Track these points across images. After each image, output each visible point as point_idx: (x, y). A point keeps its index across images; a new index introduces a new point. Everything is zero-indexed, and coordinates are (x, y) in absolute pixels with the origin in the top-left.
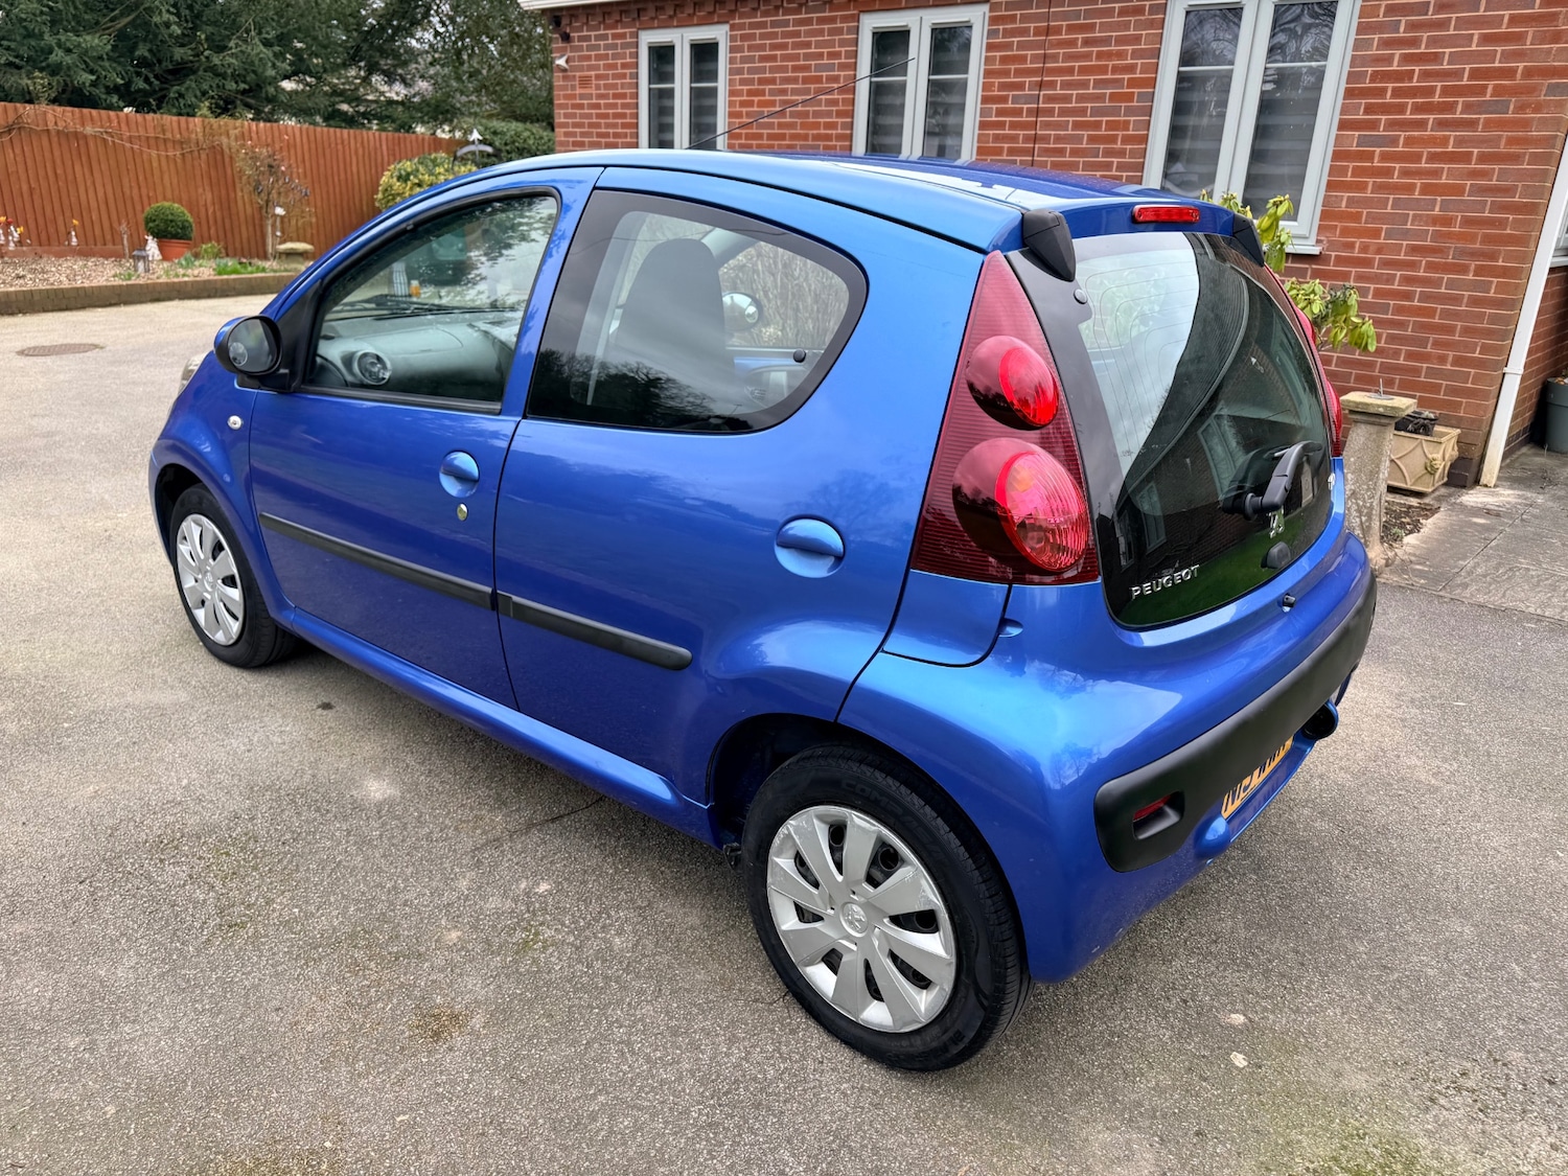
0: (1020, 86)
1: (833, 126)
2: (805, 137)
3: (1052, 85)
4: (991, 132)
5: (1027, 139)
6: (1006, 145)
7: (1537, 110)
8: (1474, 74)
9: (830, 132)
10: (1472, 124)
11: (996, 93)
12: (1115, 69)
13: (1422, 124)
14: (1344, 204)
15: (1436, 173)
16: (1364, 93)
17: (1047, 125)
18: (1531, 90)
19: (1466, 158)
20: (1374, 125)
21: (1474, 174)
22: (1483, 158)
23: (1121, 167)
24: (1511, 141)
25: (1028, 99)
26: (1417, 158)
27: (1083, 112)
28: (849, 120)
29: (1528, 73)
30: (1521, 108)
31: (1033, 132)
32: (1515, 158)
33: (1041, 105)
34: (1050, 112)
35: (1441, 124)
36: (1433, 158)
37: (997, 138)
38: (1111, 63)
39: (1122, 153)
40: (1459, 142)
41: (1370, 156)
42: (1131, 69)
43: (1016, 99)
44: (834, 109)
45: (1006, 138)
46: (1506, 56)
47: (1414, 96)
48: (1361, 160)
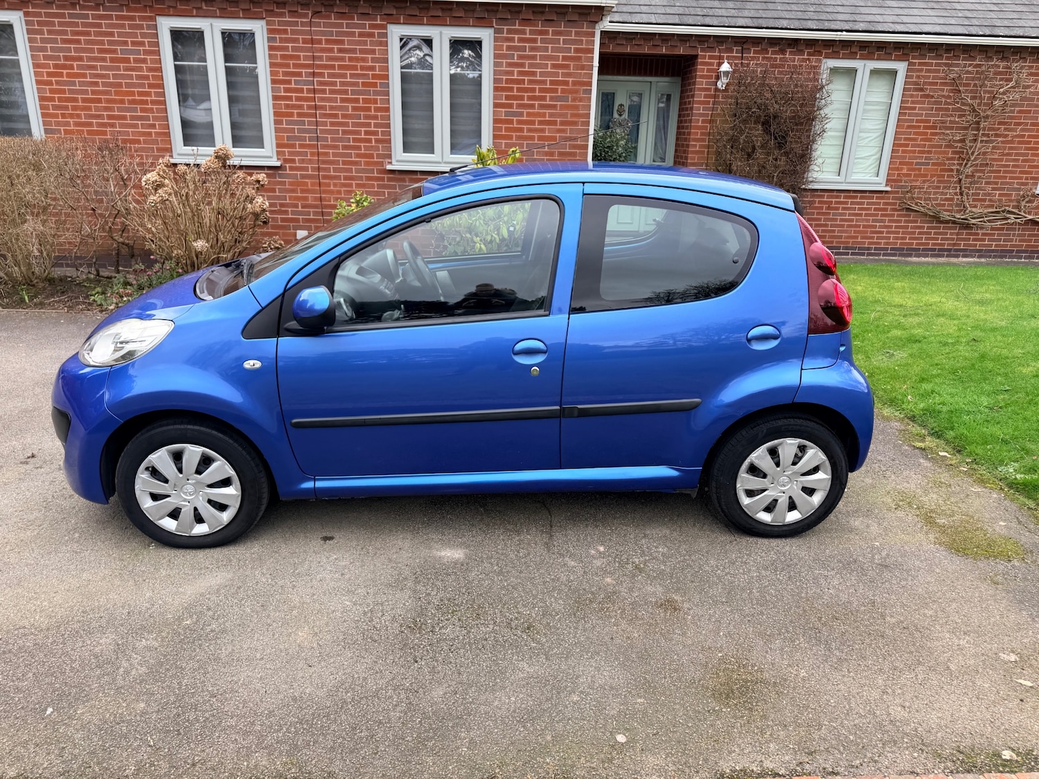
0: (299, 74)
1: (148, 94)
2: (122, 102)
3: (322, 75)
4: (283, 102)
5: (309, 107)
6: (295, 111)
7: (580, 101)
8: (552, 82)
9: (145, 98)
10: (554, 107)
11: (281, 78)
12: (362, 68)
13: (532, 106)
14: (503, 146)
15: (543, 130)
16: (503, 89)
17: (322, 99)
18: (576, 92)
19: (554, 123)
20: (511, 106)
21: (559, 131)
22: (562, 123)
23: (376, 125)
24: (573, 115)
25: (306, 83)
26: (533, 123)
27: (346, 92)
28: (162, 90)
29: (574, 83)
30: (574, 100)
31: (314, 103)
32: (575, 123)
33: (316, 87)
34: (324, 91)
35: (542, 106)
36: (541, 123)
37: (287, 106)
38: (359, 64)
39: (376, 117)
40: (551, 115)
41: (511, 122)
42: (373, 68)
43: (296, 82)
44: (146, 82)
45: (294, 107)
46: (564, 75)
47: (527, 92)
48: (508, 124)
